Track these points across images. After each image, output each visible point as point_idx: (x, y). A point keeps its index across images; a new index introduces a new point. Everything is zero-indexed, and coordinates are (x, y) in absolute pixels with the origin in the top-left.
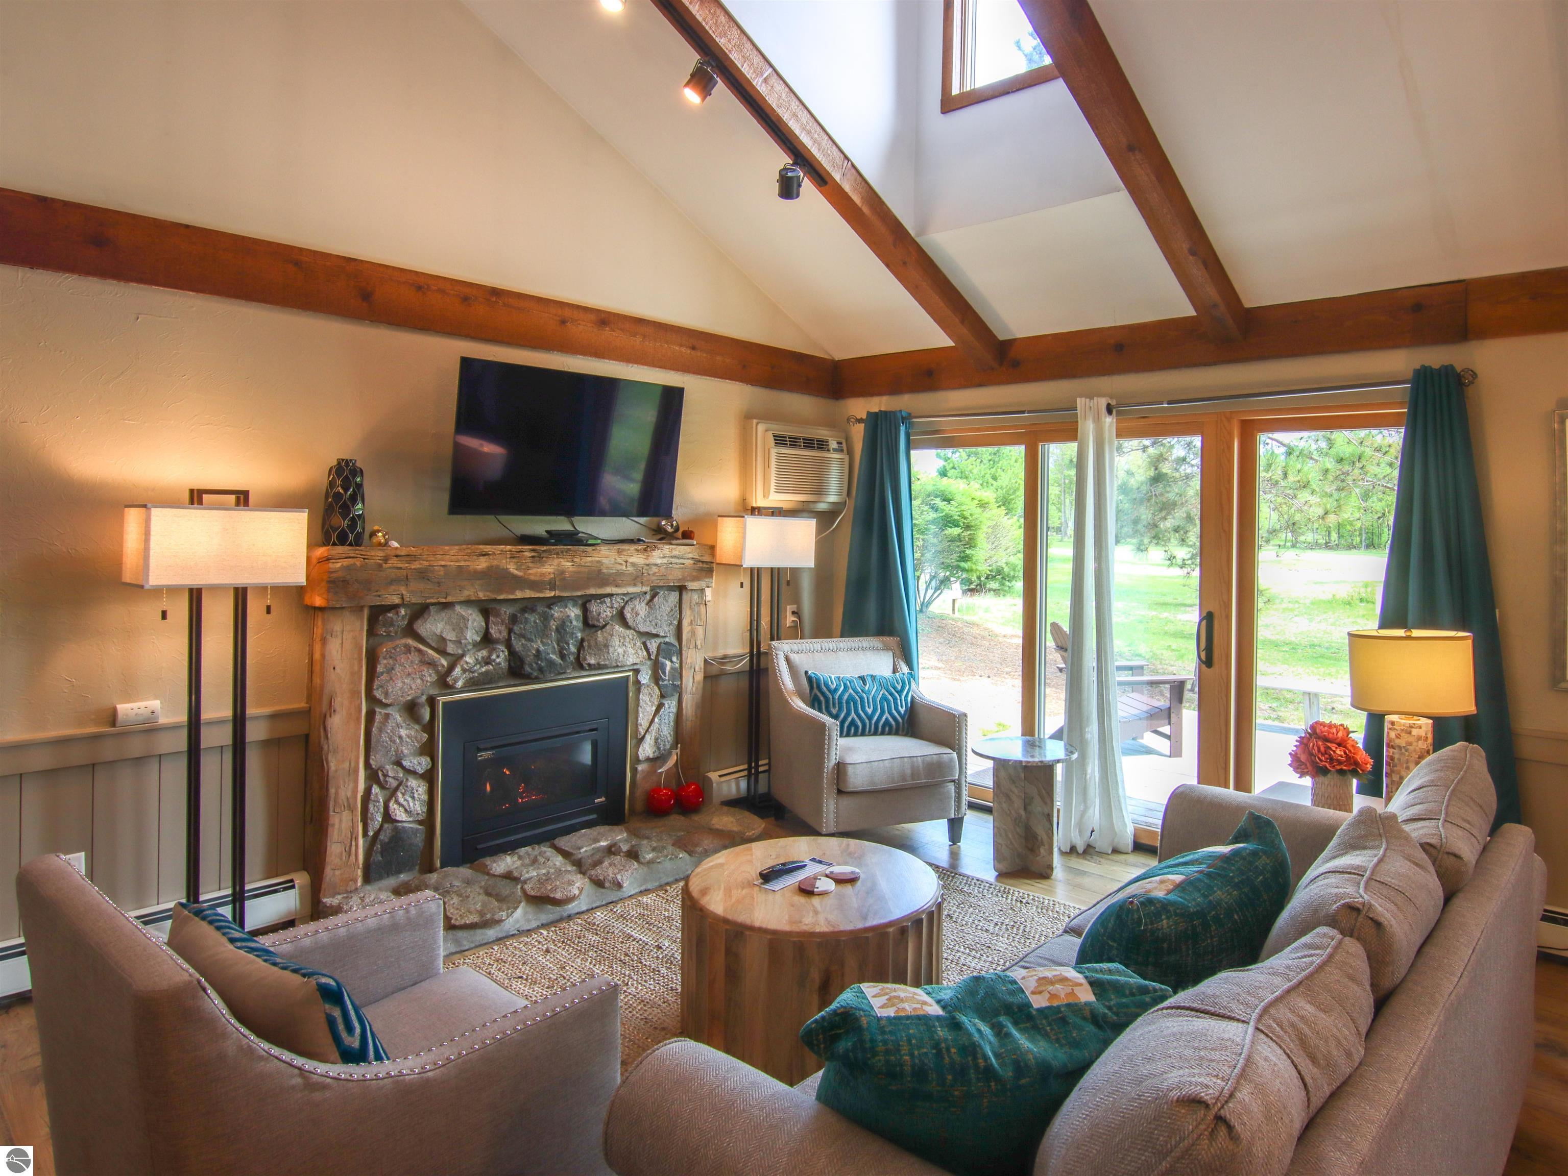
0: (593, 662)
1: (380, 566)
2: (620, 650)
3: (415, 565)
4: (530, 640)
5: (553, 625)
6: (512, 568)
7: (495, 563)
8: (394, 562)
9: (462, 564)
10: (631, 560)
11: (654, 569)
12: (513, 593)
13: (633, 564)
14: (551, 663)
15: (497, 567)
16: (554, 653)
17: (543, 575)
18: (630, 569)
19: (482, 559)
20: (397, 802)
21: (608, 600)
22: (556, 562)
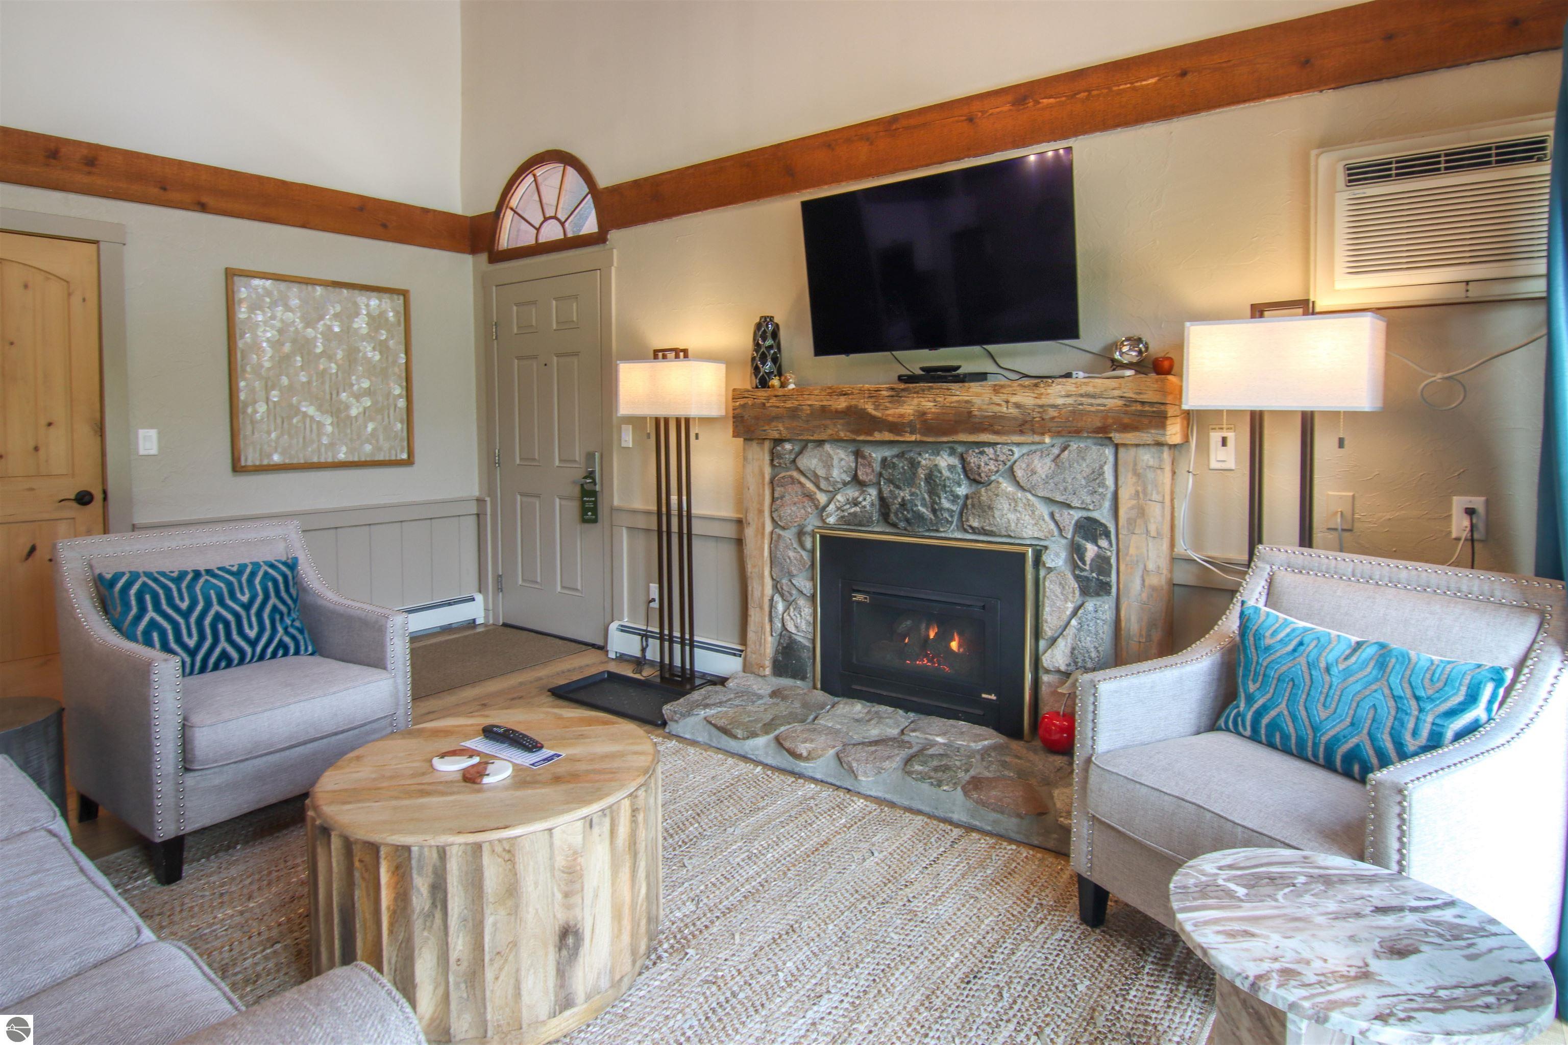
0: (975, 524)
1: (764, 404)
2: (1012, 516)
3: (789, 404)
4: (898, 487)
5: (922, 473)
6: (870, 408)
7: (854, 403)
8: (773, 401)
9: (825, 403)
10: (1014, 399)
11: (1052, 413)
12: (871, 435)
13: (1017, 406)
14: (920, 517)
15: (856, 406)
16: (924, 505)
17: (902, 416)
18: (1013, 411)
19: (842, 398)
20: (789, 615)
21: (990, 451)
22: (916, 401)
